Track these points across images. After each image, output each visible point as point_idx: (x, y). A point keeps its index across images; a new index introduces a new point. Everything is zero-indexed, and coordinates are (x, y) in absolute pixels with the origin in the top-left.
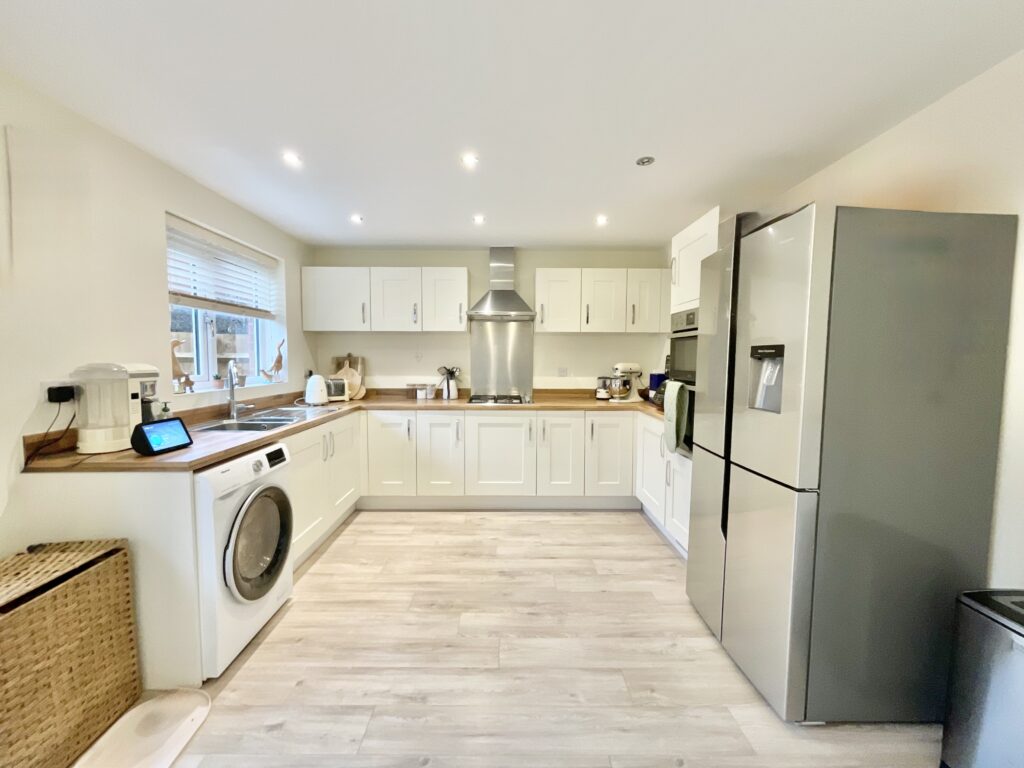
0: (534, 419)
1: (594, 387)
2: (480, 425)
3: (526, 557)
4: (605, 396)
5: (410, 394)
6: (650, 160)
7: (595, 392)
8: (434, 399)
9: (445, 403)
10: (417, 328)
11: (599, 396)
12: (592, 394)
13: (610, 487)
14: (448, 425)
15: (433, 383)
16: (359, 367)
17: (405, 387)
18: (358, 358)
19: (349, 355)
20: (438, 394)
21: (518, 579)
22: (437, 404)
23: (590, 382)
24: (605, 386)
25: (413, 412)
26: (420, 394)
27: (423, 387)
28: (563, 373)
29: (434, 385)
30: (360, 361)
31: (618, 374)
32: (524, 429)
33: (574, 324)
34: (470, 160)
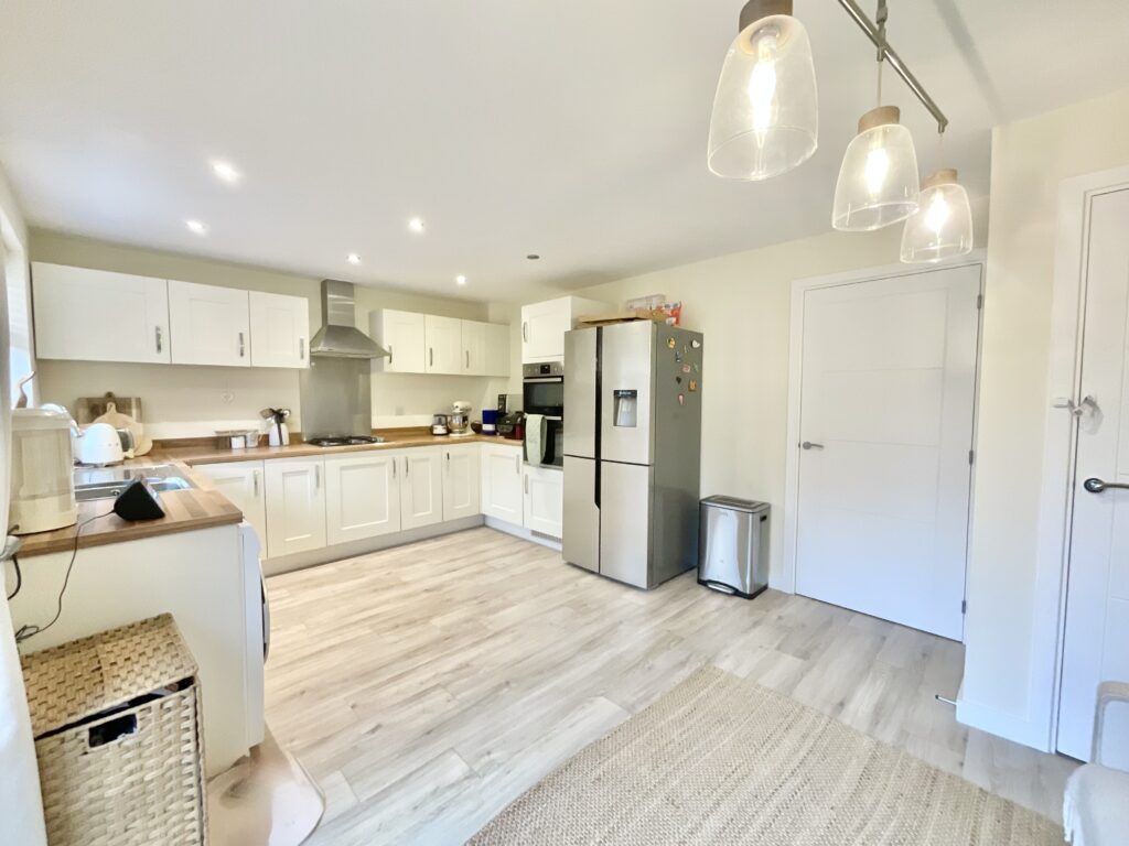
0: (397, 457)
1: (429, 424)
2: (342, 468)
3: (433, 576)
4: (444, 431)
5: (220, 443)
6: (536, 257)
7: (431, 429)
8: (257, 447)
9: (273, 451)
10: (244, 362)
11: (435, 432)
12: (430, 431)
13: (462, 510)
14: (304, 472)
15: (256, 428)
16: (134, 411)
17: (214, 435)
18: (130, 399)
19: (109, 395)
20: (264, 441)
21: (445, 589)
22: (263, 452)
23: (425, 420)
24: (440, 423)
25: (261, 462)
26: (237, 443)
27: (243, 434)
28: (400, 412)
29: (256, 431)
30: (134, 403)
31: (457, 411)
32: (388, 468)
33: (419, 366)
34: (416, 225)
